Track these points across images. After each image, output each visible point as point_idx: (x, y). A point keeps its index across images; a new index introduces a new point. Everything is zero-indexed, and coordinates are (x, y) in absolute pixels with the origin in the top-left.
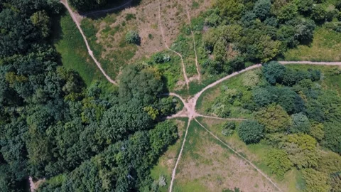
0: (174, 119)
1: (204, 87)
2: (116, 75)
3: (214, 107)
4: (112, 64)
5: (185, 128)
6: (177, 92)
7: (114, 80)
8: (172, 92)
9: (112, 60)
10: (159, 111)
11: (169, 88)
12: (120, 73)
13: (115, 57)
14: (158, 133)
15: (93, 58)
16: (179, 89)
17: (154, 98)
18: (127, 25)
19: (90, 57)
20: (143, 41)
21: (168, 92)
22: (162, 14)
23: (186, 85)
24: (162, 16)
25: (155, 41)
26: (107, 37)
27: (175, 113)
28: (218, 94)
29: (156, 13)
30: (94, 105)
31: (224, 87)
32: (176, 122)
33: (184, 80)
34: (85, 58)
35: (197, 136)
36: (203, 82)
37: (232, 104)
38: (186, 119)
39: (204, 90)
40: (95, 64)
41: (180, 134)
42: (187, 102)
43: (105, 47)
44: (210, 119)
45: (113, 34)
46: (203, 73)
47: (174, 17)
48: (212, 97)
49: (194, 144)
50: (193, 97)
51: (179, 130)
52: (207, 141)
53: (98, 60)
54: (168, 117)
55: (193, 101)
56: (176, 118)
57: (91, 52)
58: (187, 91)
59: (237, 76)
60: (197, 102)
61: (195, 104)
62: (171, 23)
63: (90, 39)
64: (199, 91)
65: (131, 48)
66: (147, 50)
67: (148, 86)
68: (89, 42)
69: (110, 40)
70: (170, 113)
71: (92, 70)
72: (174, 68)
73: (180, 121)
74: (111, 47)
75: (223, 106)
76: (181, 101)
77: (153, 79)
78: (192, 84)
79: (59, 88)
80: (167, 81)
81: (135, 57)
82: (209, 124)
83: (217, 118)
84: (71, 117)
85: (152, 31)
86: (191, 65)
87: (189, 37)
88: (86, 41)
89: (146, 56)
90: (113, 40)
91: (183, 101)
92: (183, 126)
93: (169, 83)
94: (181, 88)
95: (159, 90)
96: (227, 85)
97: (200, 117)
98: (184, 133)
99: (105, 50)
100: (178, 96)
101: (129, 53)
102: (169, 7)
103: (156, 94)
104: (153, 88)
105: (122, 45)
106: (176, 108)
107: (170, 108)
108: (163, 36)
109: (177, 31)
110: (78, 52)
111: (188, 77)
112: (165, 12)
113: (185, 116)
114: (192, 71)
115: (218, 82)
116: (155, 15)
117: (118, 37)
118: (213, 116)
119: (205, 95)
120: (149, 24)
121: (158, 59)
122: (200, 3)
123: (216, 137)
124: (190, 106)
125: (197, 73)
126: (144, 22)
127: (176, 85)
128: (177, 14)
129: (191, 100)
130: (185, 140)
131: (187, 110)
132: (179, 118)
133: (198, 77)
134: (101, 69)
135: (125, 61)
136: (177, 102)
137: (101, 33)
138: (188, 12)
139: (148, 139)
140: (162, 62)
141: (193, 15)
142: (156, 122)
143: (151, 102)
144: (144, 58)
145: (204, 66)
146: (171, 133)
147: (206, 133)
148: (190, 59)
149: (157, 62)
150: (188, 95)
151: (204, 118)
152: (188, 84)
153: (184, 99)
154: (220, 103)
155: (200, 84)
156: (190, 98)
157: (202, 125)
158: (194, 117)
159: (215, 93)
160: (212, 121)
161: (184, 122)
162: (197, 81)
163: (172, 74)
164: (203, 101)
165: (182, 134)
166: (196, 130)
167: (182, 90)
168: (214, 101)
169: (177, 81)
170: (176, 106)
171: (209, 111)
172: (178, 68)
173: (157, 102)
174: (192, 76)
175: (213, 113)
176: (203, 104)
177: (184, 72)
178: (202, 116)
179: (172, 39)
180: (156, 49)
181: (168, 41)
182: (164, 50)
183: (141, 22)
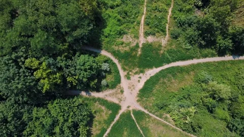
0: (95, 100)
1: (169, 62)
3: (174, 105)
5: (108, 122)
6: (114, 53)
8: (107, 50)
11: (104, 41)
14: (48, 121)
16: (123, 49)
21: (99, 47)
23: (137, 46)
27: (98, 89)
32: (97, 106)
33: (137, 37)
36: (170, 52)
37: (211, 112)
38: (115, 108)
39: (166, 66)
41: (95, 131)
42: (128, 77)
44: (158, 123)
46: (175, 37)
48: (175, 85)
50: (142, 72)
51: (95, 123)
54: (83, 93)
55: (139, 80)
56: (99, 99)
58: (135, 57)
59: (232, 63)
60: (146, 83)
61: (141, 85)
64: (156, 67)
67: (53, 14)
70: (87, 88)
72: (126, 9)
73: (103, 108)
75: (192, 110)
76: (118, 73)
78: (148, 47)
80: (105, 27)
83: (172, 125)
86: (159, 15)
91: (122, 74)
92: (106, 118)
93: (106, 31)
94: (127, 49)
95: (77, 33)
96: (210, 72)
97: (143, 113)
98: (104, 131)
100: (116, 61)
103: (69, 39)
104: (63, 24)
106: (104, 82)
107: (91, 79)
111: (147, 34)
113: (116, 101)
114: (156, 27)
115: (195, 61)
118: (166, 118)
119: (164, 77)
124: (132, 87)
125: (164, 31)
127: (119, 40)
129: (137, 76)
131: (122, 92)
132: (103, 102)
133: (164, 41)
136: (109, 72)
139: (24, 124)
142: (50, 96)
143: (50, 52)
145: (181, 24)
146: (75, 126)
148: (161, 5)
150: (135, 65)
151: (149, 117)
152: (141, 46)
153: (124, 70)
154: (188, 102)
155: (163, 54)
156: (136, 73)
157: (141, 128)
158: (131, 109)
159: (183, 79)
160: (162, 128)
161: (110, 112)
162: (160, 46)
163: (119, 17)
164: (157, 87)
165: (99, 132)
166: (125, 133)
167: (126, 52)
168: (176, 92)
169: (124, 33)
170: (104, 77)
171: (162, 107)
172: (134, 11)
173: (67, 58)
174: (154, 34)
175: (168, 116)
176: (155, 91)
177: (142, 22)
178: (146, 112)
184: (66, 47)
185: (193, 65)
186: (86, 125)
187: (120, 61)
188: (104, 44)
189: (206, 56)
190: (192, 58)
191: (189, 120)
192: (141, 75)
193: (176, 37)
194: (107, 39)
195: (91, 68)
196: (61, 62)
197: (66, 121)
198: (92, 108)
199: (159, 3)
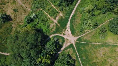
0: (64, 50)
1: (69, 18)
3: (84, 26)
5: (75, 51)
6: (53, 33)
8: (51, 35)
10: (50, 55)
11: (47, 33)
16: (54, 30)
17: (40, 48)
20: (12, 16)
21: (48, 37)
25: (20, 11)
27: (61, 47)
28: (80, 16)
31: (81, 9)
32: (67, 51)
33: (53, 22)
35: (86, 51)
36: (66, 15)
38: (71, 46)
39: (70, 19)
41: (74, 57)
42: (64, 34)
44: (86, 35)
48: (78, 21)
49: (87, 57)
50: (66, 28)
51: (72, 56)
52: (94, 50)
54: (59, 53)
55: (68, 31)
56: (65, 49)
58: (59, 27)
60: (70, 30)
61: (70, 32)
64: (68, 23)
65: (8, 25)
66: (18, 20)
67: (28, 43)
70: (58, 50)
72: (42, 19)
73: (69, 49)
75: (89, 21)
77: (30, 36)
78: (59, 21)
80: (43, 30)
81: (14, 29)
82: (88, 38)
83: (90, 31)
85: (14, 6)
86: (51, 10)
89: (20, 24)
91: (62, 35)
92: (73, 51)
93: (44, 30)
94: (55, 28)
95: (39, 40)
96: (82, 7)
97: (80, 38)
98: (76, 55)
100: (56, 35)
101: (8, 29)
103: (39, 44)
104: (33, 42)
106: (60, 43)
107: (56, 47)
108: (23, 5)
111: (55, 18)
113: (69, 44)
114: (54, 14)
115: (75, 9)
118: (87, 32)
119: (73, 23)
120: (9, 4)
121: (28, 20)
123: (98, 44)
124: (68, 35)
125: (58, 12)
126: (5, 4)
127: (50, 29)
129: (66, 31)
130: (79, 59)
131: (68, 40)
132: (67, 48)
133: (61, 14)
135: (9, 36)
136: (59, 39)
140: (32, 20)
143: (39, 53)
144: (20, 26)
145: (59, 5)
146: (68, 62)
147: (90, 45)
148: (48, 7)
149: (29, 23)
150: (62, 30)
151: (82, 37)
152: (57, 23)
153: (61, 34)
154: (86, 21)
155: (65, 18)
156: (65, 31)
157: (84, 42)
158: (75, 41)
159: (78, 17)
160: (89, 35)
161: (72, 48)
162: (62, 17)
163: (43, 23)
164: (74, 27)
165: (75, 57)
166: (82, 48)
167: (56, 29)
168: (80, 22)
169: (49, 25)
170: (59, 42)
171: (82, 30)
172: (44, 17)
173: (44, 49)
174: (56, 16)
175: (86, 30)
176: (75, 29)
177: (50, 17)
178: (80, 36)
179: (29, 3)
180: (24, 16)
181: (28, 6)
182: (29, 13)
183: (4, 6)
184: (41, 47)
185: (75, 11)
186: (70, 59)
187: (57, 33)
188: (48, 35)
189: (76, 4)
190: (73, 9)
191: (92, 25)
192: (67, 30)
193: (63, 10)
194: (47, 32)
195: (53, 44)
196: (44, 52)
197: (64, 64)
198: (66, 53)
199: (47, 7)
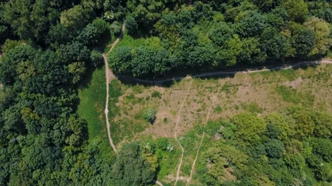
2: (118, 141)
4: (120, 130)
6: (163, 183)
7: (115, 145)
8: (160, 181)
9: (122, 126)
11: (159, 177)
12: (124, 141)
13: (126, 126)
15: (107, 117)
18: (150, 101)
19: (104, 115)
20: (157, 122)
22: (186, 105)
23: (175, 181)
24: (185, 107)
25: (168, 126)
26: (127, 104)
29: (181, 101)
30: (86, 167)
33: (175, 176)
34: (100, 114)
40: (106, 123)
43: (122, 112)
45: (134, 103)
46: (194, 178)
47: (195, 112)
53: (109, 121)
57: (107, 111)
62: (189, 116)
63: (112, 99)
65: (144, 123)
66: (156, 131)
68: (110, 101)
69: (129, 107)
71: (100, 127)
74: (127, 114)
78: (180, 182)
79: (63, 138)
81: (143, 133)
84: (61, 169)
85: (169, 116)
86: (188, 164)
87: (199, 137)
88: (107, 99)
89: (153, 136)
90: (132, 108)
93: (160, 172)
94: (169, 182)
99: (120, 115)
101: (140, 127)
102: (195, 101)
105: (137, 117)
108: (177, 124)
109: (191, 126)
110: (96, 106)
111: (180, 175)
112: (189, 103)
114: (186, 171)
116: (179, 103)
117: (137, 108)
120: (169, 109)
122: (223, 109)
125: (189, 174)
126: (166, 105)
127: (166, 177)
128: (199, 111)
133: (189, 179)
134: (109, 130)
135: (133, 132)
137: (124, 98)
138: (209, 113)
141: (212, 118)
144: (150, 138)
162: (186, 182)
169: (169, 174)
174: (184, 176)
177: (179, 168)
179: (183, 131)
180: (165, 133)
181: (179, 131)
182: (171, 138)
183: (164, 104)
199: (189, 157)
